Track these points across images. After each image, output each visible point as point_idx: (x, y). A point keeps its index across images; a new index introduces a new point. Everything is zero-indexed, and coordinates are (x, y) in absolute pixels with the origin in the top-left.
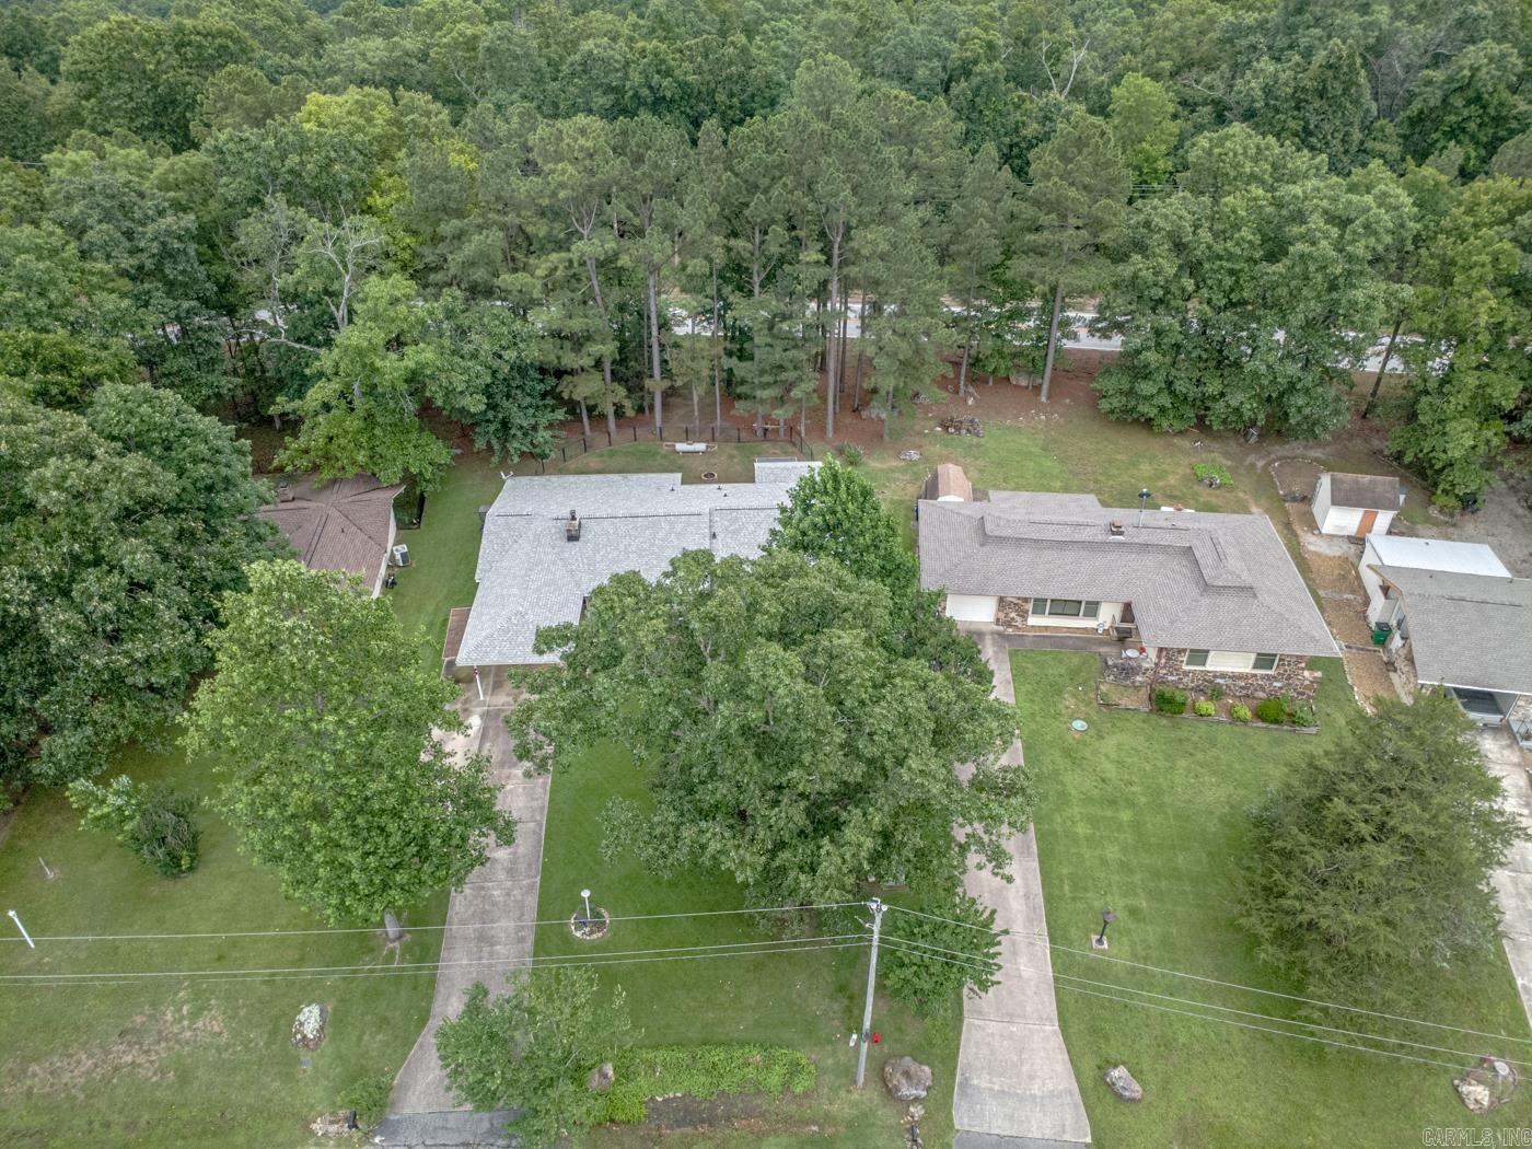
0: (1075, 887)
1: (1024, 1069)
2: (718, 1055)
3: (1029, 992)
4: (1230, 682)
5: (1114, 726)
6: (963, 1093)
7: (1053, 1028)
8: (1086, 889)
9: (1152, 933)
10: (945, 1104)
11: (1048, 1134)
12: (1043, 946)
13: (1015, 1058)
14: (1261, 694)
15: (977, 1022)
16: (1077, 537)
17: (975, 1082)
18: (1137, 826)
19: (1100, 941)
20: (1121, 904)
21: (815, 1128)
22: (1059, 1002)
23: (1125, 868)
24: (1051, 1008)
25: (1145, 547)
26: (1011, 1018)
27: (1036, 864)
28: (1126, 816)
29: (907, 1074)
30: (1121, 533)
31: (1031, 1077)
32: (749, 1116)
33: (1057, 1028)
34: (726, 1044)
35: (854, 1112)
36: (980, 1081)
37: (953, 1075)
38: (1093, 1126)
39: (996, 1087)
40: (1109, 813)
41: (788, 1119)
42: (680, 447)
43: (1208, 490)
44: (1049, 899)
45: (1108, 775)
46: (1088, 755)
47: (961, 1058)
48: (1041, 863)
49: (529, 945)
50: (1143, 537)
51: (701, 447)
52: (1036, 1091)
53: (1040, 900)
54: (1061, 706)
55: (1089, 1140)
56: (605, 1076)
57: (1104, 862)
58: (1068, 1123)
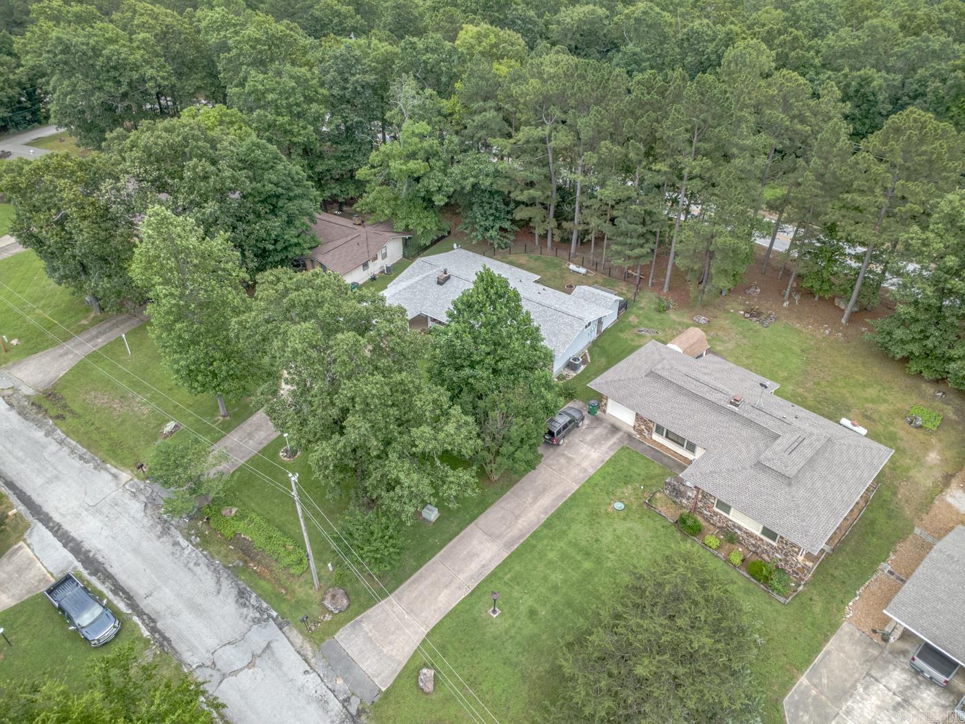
0: (513, 579)
1: (391, 637)
2: (277, 534)
3: (432, 607)
4: (745, 536)
5: (641, 518)
6: (353, 626)
7: (424, 631)
8: (518, 584)
9: (530, 628)
10: (340, 624)
11: (369, 672)
12: (463, 594)
13: (393, 629)
14: (765, 557)
15: (394, 602)
16: (707, 396)
17: (364, 625)
18: (588, 575)
19: (494, 611)
20: (530, 603)
21: (284, 591)
22: (441, 622)
23: (555, 589)
24: (433, 622)
25: (749, 423)
26: (411, 611)
27: (506, 555)
28: (587, 565)
29: (334, 597)
30: (737, 406)
31: (390, 643)
32: (267, 568)
33: (426, 632)
34: (285, 533)
35: (305, 598)
36: (366, 626)
37: (357, 615)
38: (393, 686)
39: (370, 634)
40: (579, 558)
41: (278, 580)
42: (572, 267)
43: (907, 426)
44: (493, 574)
45: (603, 540)
46: (603, 523)
47: (369, 611)
48: (510, 556)
49: (261, 447)
50: (753, 415)
51: (583, 270)
52: (385, 650)
53: (487, 573)
54: (619, 490)
55: (384, 689)
56: (231, 512)
57: (545, 578)
58: (383, 675)
